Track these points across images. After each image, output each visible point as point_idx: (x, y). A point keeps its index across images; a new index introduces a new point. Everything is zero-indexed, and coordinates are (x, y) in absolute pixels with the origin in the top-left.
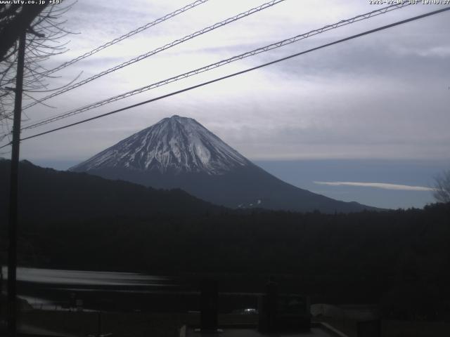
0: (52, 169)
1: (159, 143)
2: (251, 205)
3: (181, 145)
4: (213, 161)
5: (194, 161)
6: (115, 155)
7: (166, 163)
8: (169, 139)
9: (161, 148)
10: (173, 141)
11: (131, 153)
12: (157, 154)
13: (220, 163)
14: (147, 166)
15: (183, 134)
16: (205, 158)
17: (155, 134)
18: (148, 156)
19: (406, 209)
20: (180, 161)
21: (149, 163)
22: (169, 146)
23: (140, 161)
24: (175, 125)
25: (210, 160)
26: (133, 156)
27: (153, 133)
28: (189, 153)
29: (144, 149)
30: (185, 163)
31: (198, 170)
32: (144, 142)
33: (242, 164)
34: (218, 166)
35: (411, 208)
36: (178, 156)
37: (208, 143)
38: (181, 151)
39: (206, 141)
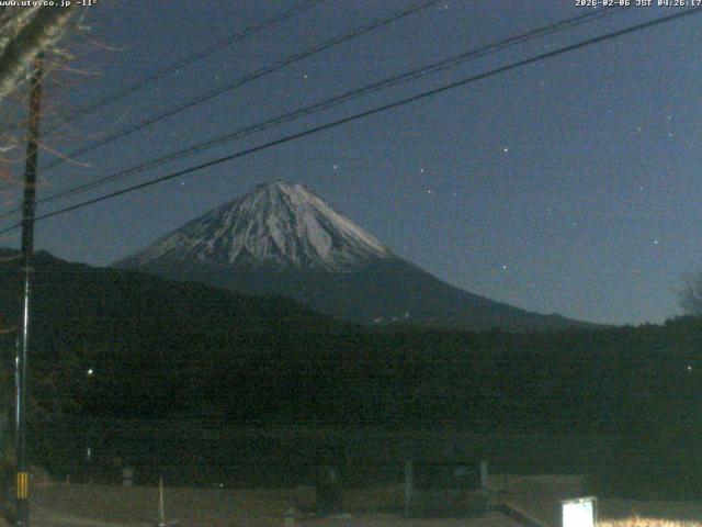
0: (84, 265)
1: (251, 223)
2: (395, 319)
3: (285, 227)
4: (335, 252)
5: (306, 251)
6: (182, 243)
7: (262, 254)
8: (266, 216)
9: (254, 231)
10: (272, 220)
11: (207, 239)
12: (249, 241)
13: (346, 255)
14: (232, 259)
15: (288, 209)
16: (323, 246)
17: (244, 209)
18: (234, 243)
19: (637, 325)
20: (284, 251)
21: (236, 253)
22: (268, 228)
23: (222, 250)
24: (276, 194)
25: (331, 249)
26: (211, 243)
27: (241, 208)
28: (298, 239)
29: (227, 233)
30: (291, 254)
31: (312, 265)
32: (228, 222)
33: (382, 257)
34: (344, 258)
35: (644, 324)
36: (281, 244)
37: (327, 223)
38: (285, 236)
39: (325, 219)
